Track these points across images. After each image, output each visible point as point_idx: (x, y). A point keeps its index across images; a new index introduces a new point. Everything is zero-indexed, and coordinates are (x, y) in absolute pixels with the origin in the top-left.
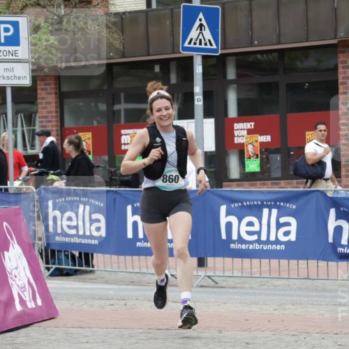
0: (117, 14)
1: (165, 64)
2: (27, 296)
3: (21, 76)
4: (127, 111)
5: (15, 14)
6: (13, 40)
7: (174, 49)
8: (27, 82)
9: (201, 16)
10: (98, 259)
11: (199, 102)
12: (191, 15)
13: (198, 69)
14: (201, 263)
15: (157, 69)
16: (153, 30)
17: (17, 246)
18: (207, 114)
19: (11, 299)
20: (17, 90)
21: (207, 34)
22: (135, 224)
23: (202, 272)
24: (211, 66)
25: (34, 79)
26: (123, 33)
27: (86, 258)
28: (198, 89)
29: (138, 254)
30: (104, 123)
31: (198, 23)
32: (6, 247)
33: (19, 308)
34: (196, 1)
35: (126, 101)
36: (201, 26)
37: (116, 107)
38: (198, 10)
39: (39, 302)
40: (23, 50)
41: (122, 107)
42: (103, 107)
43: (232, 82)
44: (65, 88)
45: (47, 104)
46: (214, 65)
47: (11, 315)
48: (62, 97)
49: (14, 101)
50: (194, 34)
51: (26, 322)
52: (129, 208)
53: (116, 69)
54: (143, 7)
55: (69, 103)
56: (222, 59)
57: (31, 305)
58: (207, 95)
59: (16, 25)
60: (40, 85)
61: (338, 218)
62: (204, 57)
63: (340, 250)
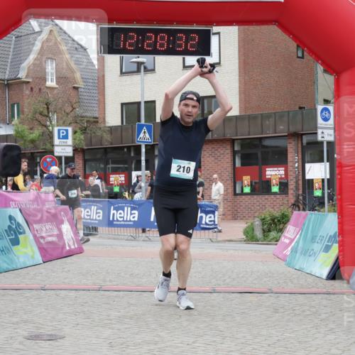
0: (109, 127)
1: (129, 148)
2: (71, 243)
3: (69, 152)
4: (112, 167)
5: (66, 126)
6: (66, 137)
7: (133, 141)
8: (71, 154)
9: (145, 128)
10: (100, 229)
11: (143, 163)
12: (141, 127)
13: (143, 150)
14: (144, 231)
15: (125, 150)
16: (124, 133)
17: (67, 223)
18: (147, 169)
19: (65, 244)
20: (67, 158)
21: (147, 136)
22: (114, 214)
23: (144, 235)
24: (149, 149)
25: (74, 154)
26: (111, 134)
27: (95, 229)
28: (143, 158)
29: (114, 227)
30: (102, 173)
31: (143, 131)
32: (62, 222)
33: (68, 248)
34: (143, 122)
35: (112, 163)
36: (145, 132)
37: (108, 166)
38: (143, 125)
39: (76, 246)
40: (70, 141)
41: (110, 166)
42: (102, 166)
43: (157, 156)
44: (86, 158)
45: (79, 164)
46: (150, 149)
47: (64, 251)
48: (85, 161)
49: (66, 163)
50: (142, 135)
51: (70, 254)
52: (112, 207)
53: (108, 150)
54: (120, 124)
55: (88, 164)
56: (153, 146)
57: (73, 247)
58: (147, 161)
59: (67, 131)
60: (76, 156)
61: (201, 213)
62: (146, 145)
63: (202, 226)
